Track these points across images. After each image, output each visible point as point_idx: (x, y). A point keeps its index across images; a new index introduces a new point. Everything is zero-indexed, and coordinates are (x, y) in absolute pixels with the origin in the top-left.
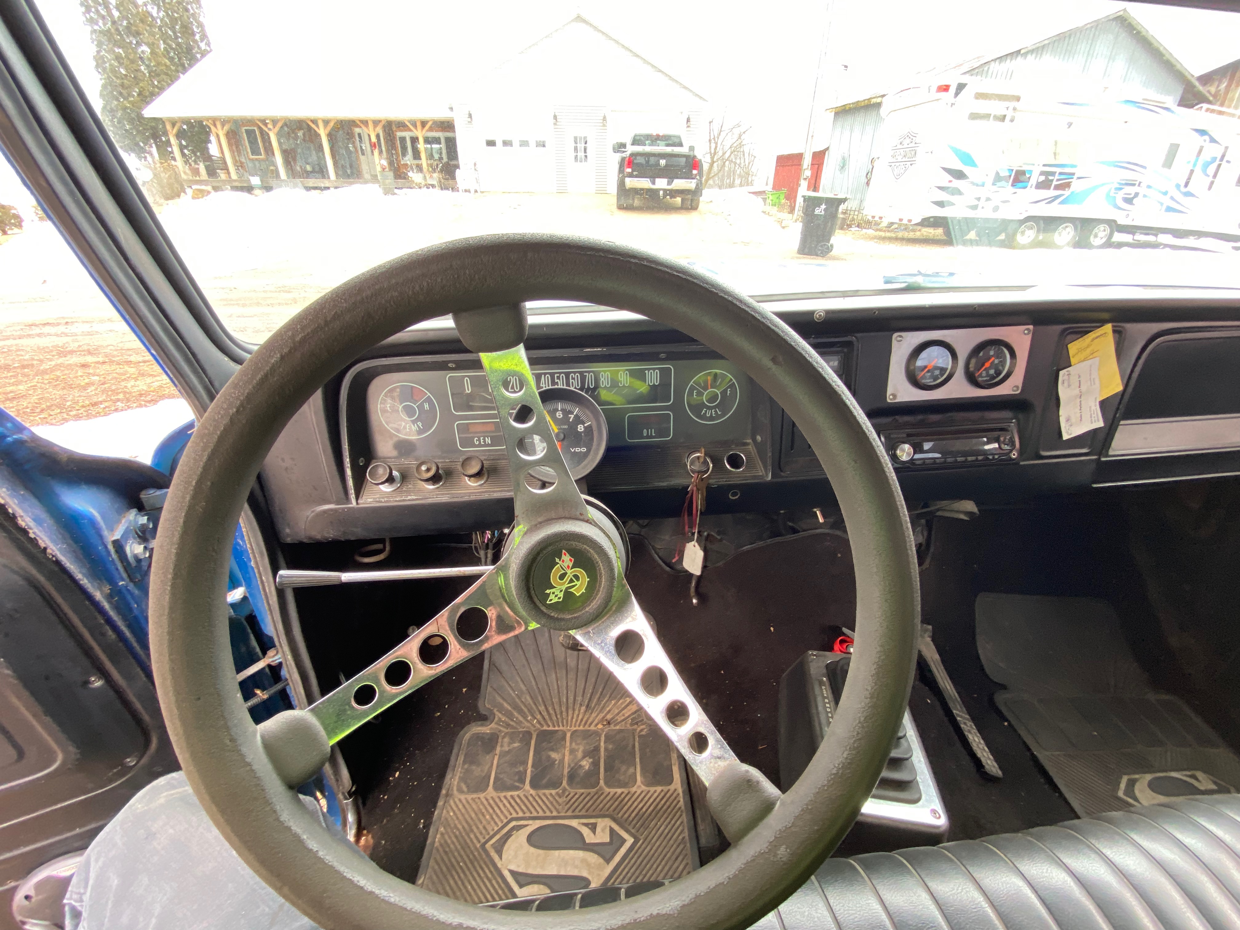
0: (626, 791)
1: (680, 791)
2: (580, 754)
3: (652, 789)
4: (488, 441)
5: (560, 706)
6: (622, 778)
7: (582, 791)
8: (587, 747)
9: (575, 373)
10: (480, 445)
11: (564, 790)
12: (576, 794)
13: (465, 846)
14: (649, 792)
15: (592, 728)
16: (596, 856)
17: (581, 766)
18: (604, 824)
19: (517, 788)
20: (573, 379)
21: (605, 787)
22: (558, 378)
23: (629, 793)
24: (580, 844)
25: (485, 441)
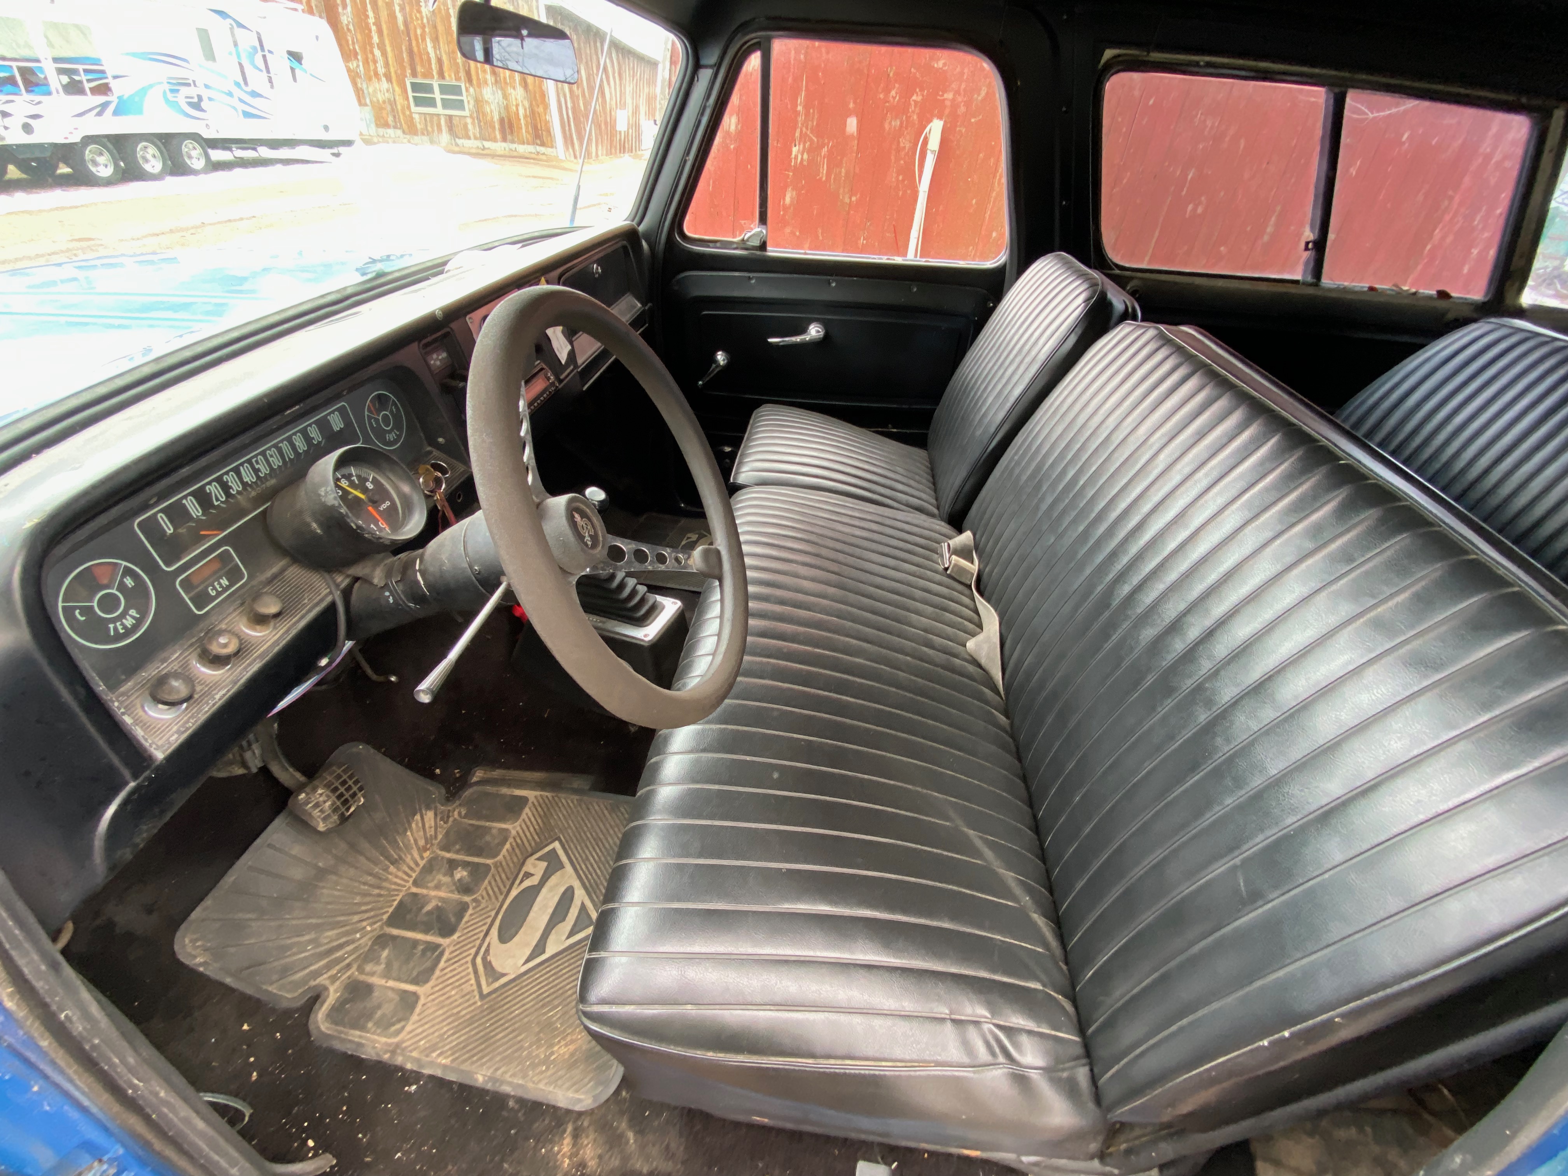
0: (511, 840)
1: (538, 793)
2: (446, 879)
3: (524, 816)
4: (225, 582)
5: (370, 895)
6: (496, 841)
7: (486, 882)
8: (443, 870)
9: (269, 448)
10: (219, 594)
11: (475, 900)
12: (486, 888)
13: (471, 1021)
14: (524, 820)
15: (422, 863)
16: (553, 877)
17: (460, 880)
18: (528, 867)
19: (442, 954)
20: (271, 456)
21: (496, 860)
22: (257, 462)
23: (514, 838)
24: (535, 891)
25: (221, 586)
